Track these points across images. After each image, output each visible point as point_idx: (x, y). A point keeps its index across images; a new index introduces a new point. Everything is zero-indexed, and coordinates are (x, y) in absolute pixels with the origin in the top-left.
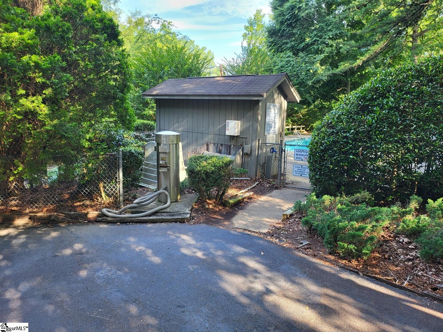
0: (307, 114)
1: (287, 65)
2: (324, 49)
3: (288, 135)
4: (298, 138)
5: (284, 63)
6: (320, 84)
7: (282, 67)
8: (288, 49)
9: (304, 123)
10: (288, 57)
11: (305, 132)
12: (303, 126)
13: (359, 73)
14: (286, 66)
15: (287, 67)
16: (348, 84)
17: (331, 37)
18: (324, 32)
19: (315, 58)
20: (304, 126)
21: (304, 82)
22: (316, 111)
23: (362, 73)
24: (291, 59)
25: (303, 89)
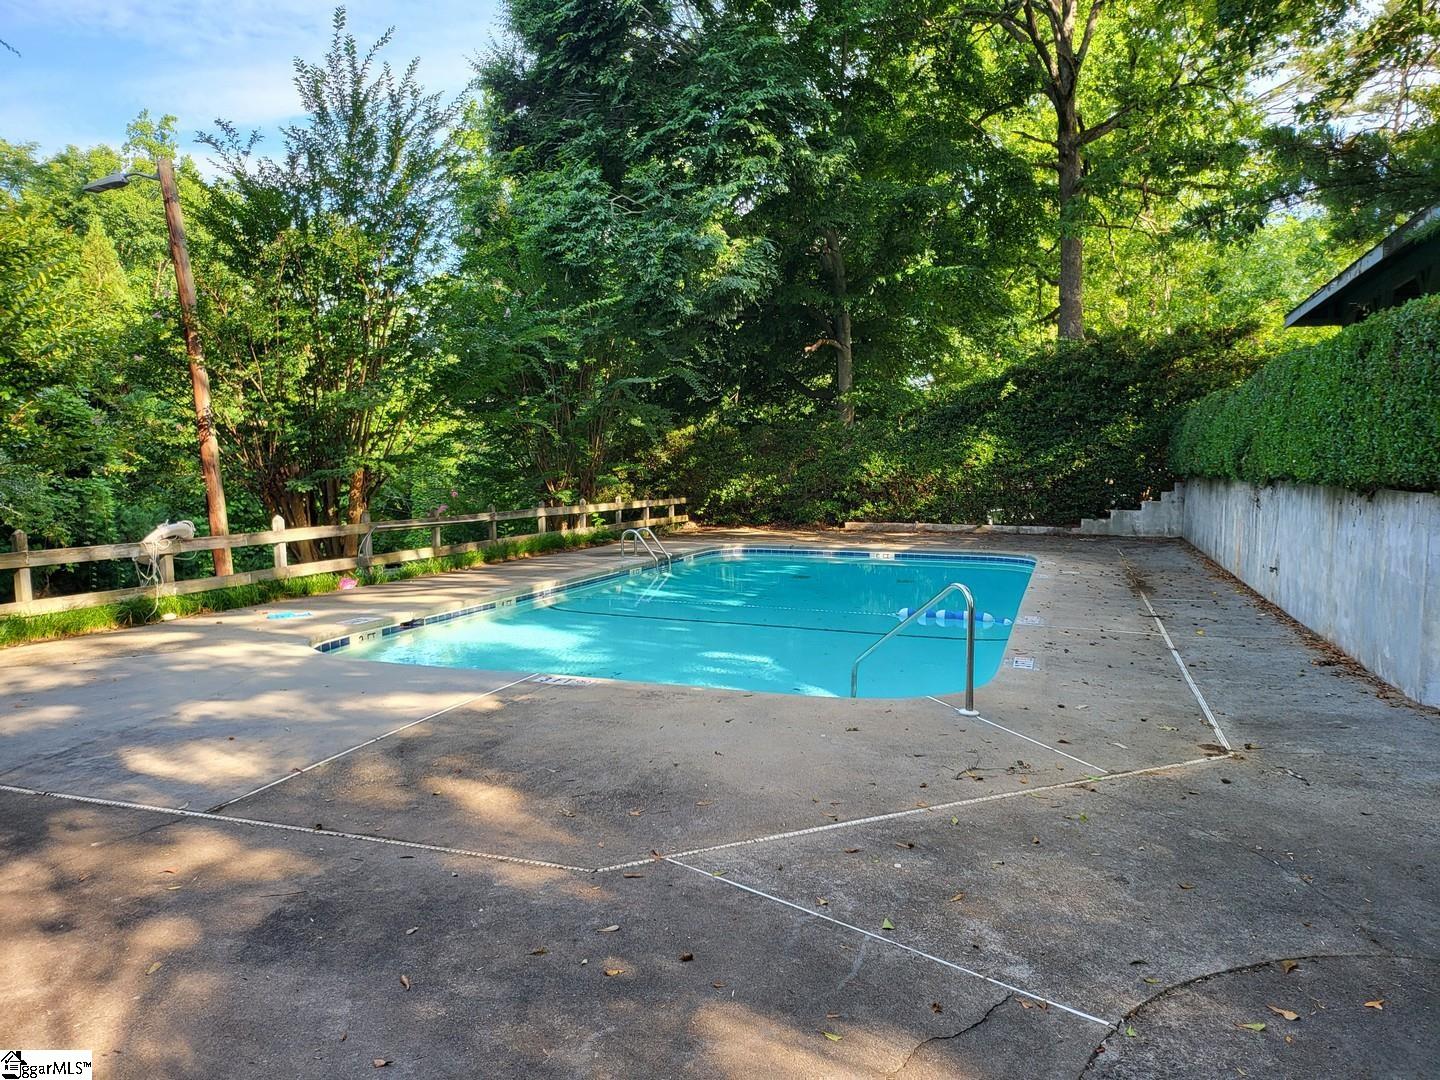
0: (690, 450)
1: (578, 219)
2: (736, 162)
3: (608, 543)
4: (644, 559)
5: (564, 210)
6: (732, 312)
7: (556, 228)
8: (582, 152)
9: (683, 485)
10: (578, 188)
11: (692, 526)
12: (677, 502)
13: (882, 280)
14: (573, 225)
15: (576, 230)
16: (844, 330)
17: (761, 107)
18: (733, 90)
19: (703, 199)
20: (684, 500)
21: (660, 302)
22: (730, 435)
23: (895, 279)
24: (595, 197)
25: (658, 333)
